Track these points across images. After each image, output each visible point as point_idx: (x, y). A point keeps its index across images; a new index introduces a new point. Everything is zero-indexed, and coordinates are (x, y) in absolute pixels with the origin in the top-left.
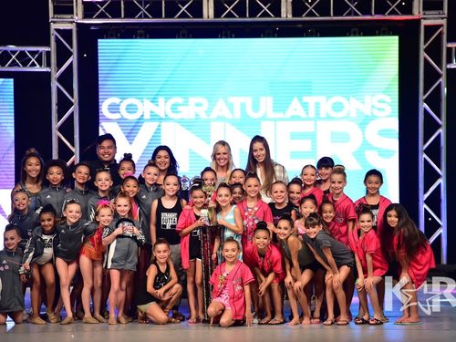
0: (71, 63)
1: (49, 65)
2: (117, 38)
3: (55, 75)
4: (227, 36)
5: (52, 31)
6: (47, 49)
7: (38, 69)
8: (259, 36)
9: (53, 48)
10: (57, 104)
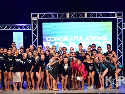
0: (36, 28)
1: (31, 29)
2: (47, 22)
3: (33, 31)
4: (72, 22)
5: (32, 21)
6: (31, 25)
7: (29, 29)
8: (80, 22)
9: (32, 25)
10: (33, 38)
